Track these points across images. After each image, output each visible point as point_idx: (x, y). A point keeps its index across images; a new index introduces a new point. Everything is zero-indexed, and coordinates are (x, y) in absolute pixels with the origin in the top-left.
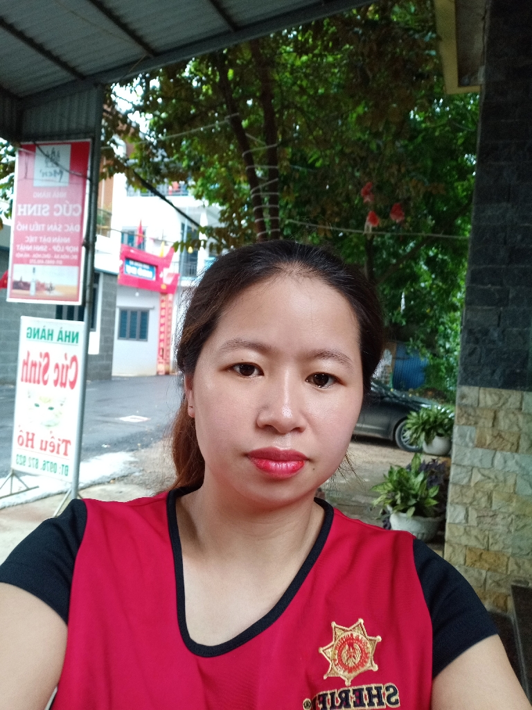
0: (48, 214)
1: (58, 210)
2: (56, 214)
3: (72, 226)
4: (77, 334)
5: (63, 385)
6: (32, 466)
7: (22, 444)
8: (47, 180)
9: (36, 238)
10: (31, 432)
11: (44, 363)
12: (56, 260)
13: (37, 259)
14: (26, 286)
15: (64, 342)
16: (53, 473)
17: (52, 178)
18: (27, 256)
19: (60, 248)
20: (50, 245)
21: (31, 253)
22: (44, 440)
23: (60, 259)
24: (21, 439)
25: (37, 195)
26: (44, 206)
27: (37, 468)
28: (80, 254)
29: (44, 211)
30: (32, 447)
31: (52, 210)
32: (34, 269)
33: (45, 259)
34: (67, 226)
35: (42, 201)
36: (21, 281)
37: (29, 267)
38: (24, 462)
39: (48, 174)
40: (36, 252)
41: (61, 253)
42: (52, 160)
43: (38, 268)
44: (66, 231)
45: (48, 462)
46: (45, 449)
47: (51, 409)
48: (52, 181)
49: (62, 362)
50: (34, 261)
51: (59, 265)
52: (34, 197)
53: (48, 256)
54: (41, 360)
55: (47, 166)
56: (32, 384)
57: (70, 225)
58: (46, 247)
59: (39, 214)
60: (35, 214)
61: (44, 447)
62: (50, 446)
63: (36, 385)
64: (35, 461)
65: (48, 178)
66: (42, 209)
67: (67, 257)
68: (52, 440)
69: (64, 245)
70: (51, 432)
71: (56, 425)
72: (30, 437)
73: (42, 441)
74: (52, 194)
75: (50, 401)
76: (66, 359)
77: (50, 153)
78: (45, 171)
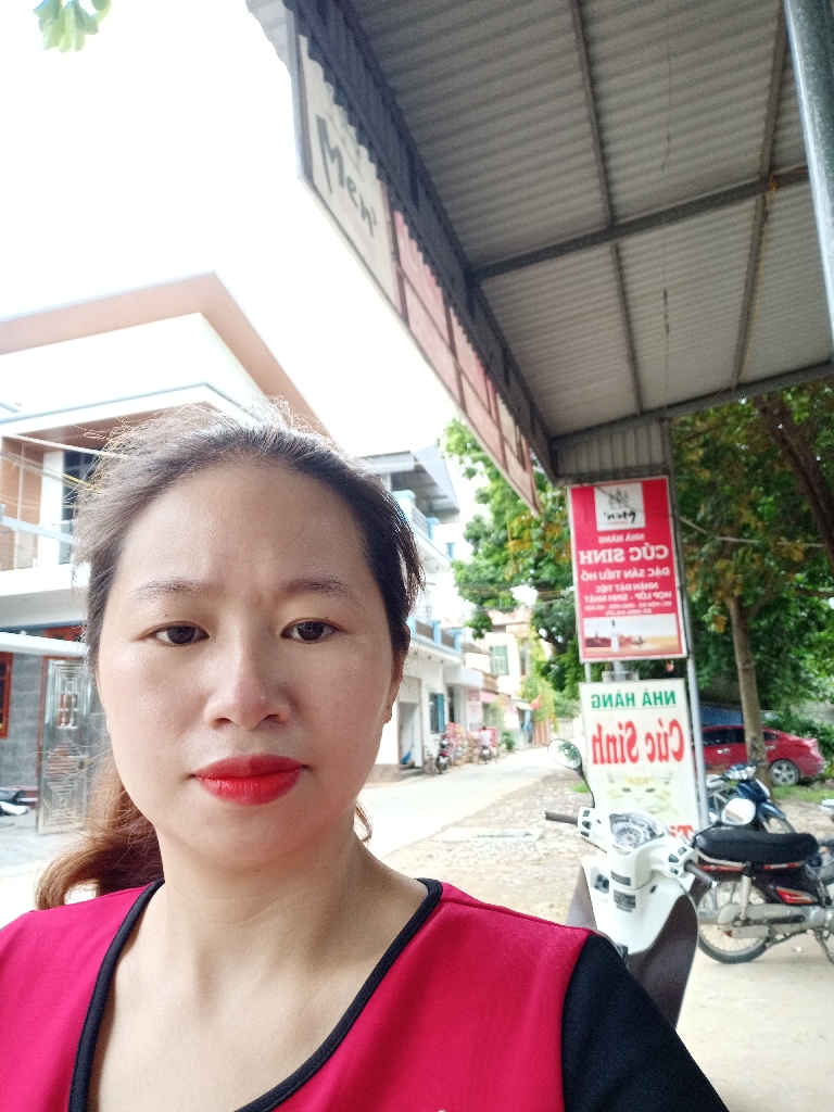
0: (622, 559)
1: (635, 554)
2: (632, 558)
3: (658, 569)
4: (672, 694)
5: (663, 758)
8: (614, 523)
9: (610, 587)
11: (627, 736)
12: (640, 608)
13: (615, 610)
14: (606, 642)
15: (653, 706)
17: (622, 519)
18: (601, 608)
19: (646, 595)
20: (631, 593)
21: (607, 604)
23: (646, 608)
25: (604, 540)
29: (619, 556)
31: (627, 555)
32: (613, 623)
33: (626, 610)
34: (649, 569)
36: (597, 637)
37: (606, 621)
39: (616, 516)
40: (612, 603)
42: (619, 501)
43: (617, 620)
44: (649, 575)
47: (650, 790)
48: (622, 523)
49: (655, 730)
50: (612, 613)
51: (645, 614)
53: (631, 605)
54: (623, 732)
55: (612, 508)
58: (626, 595)
59: (610, 560)
60: (604, 561)
65: (616, 520)
66: (613, 554)
69: (648, 591)
71: (662, 810)
74: (625, 537)
75: (646, 781)
76: (661, 725)
77: (614, 493)
78: (610, 512)
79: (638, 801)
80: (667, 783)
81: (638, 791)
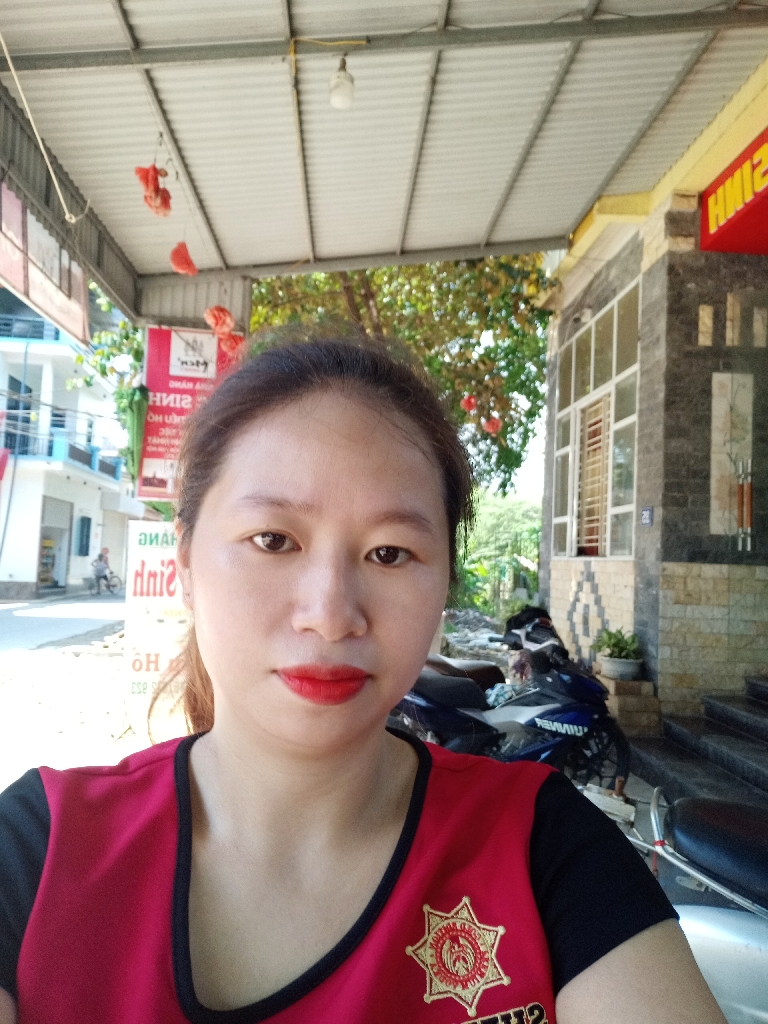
0: (189, 406)
9: (174, 431)
10: (153, 652)
14: (162, 483)
17: (195, 367)
18: (162, 450)
21: (168, 446)
26: (184, 396)
29: (186, 402)
31: (194, 402)
32: (172, 465)
35: (181, 392)
36: (154, 478)
37: (165, 463)
39: (189, 363)
40: (173, 446)
47: (182, 622)
48: (194, 371)
50: (173, 456)
52: (171, 386)
54: (164, 569)
59: (178, 405)
60: (172, 405)
63: (158, 597)
65: (189, 367)
72: (153, 658)
77: (190, 340)
78: (184, 359)
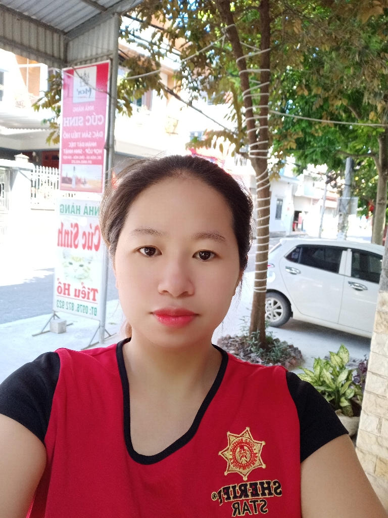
0: (82, 125)
1: (88, 121)
2: (87, 124)
3: (98, 133)
5: (90, 248)
6: (69, 308)
7: (60, 293)
8: (81, 97)
9: (75, 143)
10: (67, 283)
11: (74, 232)
12: (87, 160)
13: (76, 160)
14: (69, 181)
15: (88, 215)
16: (85, 313)
17: (85, 95)
18: (70, 157)
19: (90, 150)
20: (84, 149)
21: (72, 155)
22: (77, 288)
23: (90, 160)
24: (60, 289)
25: (76, 110)
26: (80, 118)
27: (73, 310)
28: (102, 155)
29: (80, 122)
30: (69, 294)
31: (86, 121)
33: (80, 160)
34: (94, 133)
35: (78, 114)
36: (67, 177)
37: (71, 167)
38: (63, 305)
39: (82, 92)
40: (75, 154)
41: (90, 155)
42: (84, 81)
43: (76, 166)
44: (94, 137)
45: (81, 305)
46: (78, 296)
47: (81, 266)
48: (84, 97)
49: (87, 230)
50: (74, 161)
51: (89, 164)
52: (74, 111)
53: (82, 157)
54: (72, 229)
55: (81, 86)
56: (66, 248)
57: (96, 132)
58: (81, 150)
60: (74, 125)
61: (77, 294)
62: (82, 293)
63: (69, 248)
64: (71, 305)
65: (82, 95)
66: (79, 120)
67: (94, 158)
68: (84, 289)
69: (92, 148)
70: (82, 283)
71: (85, 278)
72: (67, 287)
73: (76, 290)
74: (85, 108)
75: (80, 260)
76: (91, 227)
77: (83, 75)
78: (79, 90)
79: (76, 271)
80: (89, 263)
81: (76, 265)
